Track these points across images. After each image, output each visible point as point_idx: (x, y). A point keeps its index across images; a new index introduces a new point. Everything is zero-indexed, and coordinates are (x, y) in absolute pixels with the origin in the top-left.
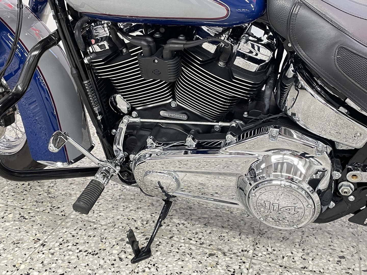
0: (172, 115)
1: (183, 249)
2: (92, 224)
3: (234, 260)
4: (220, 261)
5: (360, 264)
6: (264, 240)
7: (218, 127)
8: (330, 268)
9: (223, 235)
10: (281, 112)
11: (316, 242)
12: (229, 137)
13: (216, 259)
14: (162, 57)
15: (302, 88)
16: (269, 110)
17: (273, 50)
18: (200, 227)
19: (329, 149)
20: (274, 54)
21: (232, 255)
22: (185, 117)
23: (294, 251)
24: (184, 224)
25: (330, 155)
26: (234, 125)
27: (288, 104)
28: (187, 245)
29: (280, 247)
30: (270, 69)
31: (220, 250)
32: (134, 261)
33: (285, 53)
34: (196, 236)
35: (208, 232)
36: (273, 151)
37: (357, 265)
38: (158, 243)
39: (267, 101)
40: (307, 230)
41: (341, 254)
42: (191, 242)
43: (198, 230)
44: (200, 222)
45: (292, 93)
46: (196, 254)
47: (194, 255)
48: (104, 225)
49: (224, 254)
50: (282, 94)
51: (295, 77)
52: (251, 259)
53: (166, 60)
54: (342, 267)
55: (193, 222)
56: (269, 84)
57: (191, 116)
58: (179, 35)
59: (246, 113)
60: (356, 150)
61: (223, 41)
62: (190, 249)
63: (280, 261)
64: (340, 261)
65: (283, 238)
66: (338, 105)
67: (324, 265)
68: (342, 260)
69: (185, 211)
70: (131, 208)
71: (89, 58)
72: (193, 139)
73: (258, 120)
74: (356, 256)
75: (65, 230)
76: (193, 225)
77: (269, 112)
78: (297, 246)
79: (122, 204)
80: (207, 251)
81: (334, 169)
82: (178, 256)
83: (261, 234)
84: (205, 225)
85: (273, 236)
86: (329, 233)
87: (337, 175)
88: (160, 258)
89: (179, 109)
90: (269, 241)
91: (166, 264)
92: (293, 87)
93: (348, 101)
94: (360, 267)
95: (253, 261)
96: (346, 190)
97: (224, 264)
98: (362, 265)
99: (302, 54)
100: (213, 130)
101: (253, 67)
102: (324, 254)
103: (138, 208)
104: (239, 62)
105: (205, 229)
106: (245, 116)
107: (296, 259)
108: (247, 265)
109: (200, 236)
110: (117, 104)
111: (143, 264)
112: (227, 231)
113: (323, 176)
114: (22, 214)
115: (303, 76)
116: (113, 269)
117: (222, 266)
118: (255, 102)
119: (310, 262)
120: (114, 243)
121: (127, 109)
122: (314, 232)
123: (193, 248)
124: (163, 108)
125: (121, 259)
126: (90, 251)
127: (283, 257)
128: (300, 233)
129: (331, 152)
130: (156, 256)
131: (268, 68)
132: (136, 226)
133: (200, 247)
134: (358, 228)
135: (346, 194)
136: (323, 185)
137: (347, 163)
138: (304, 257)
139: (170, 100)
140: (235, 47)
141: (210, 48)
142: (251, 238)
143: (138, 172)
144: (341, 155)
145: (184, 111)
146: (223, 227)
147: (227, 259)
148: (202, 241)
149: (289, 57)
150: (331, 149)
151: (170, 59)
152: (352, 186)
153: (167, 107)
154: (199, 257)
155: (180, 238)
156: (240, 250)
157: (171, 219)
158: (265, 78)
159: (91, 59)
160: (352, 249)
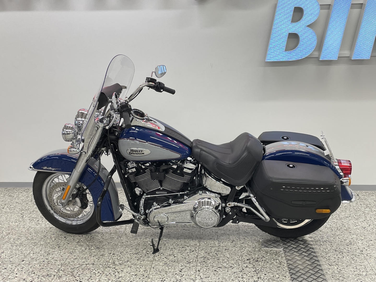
0: (161, 193)
1: (171, 247)
2: (129, 246)
3: (192, 248)
4: (187, 249)
5: (240, 242)
6: (202, 240)
7: (179, 195)
8: (229, 245)
9: (186, 241)
10: (202, 186)
11: (223, 238)
12: (185, 197)
13: (185, 248)
14: (159, 172)
15: (207, 176)
16: (197, 186)
17: (196, 165)
18: (175, 240)
19: (219, 196)
20: (196, 166)
21: (191, 247)
22: (166, 193)
23: (215, 242)
24: (168, 240)
25: (220, 198)
26: (186, 193)
27: (204, 183)
28: (172, 246)
29: (209, 241)
30: (196, 171)
31: (186, 245)
32: (153, 253)
33: (200, 165)
34: (175, 243)
35: (179, 241)
36: (201, 199)
37: (239, 242)
38: (160, 247)
39: (196, 182)
40: (219, 235)
41: (233, 240)
42: (173, 245)
43: (175, 241)
44: (175, 239)
45: (204, 179)
46: (177, 248)
47: (176, 248)
48: (135, 245)
49: (188, 246)
50: (201, 179)
51: (205, 173)
52: (199, 246)
53: (161, 173)
54: (233, 244)
55: (172, 239)
56: (196, 177)
57: (169, 192)
58: (163, 163)
59: (189, 188)
60: (228, 195)
61: (179, 164)
62: (174, 247)
63: (210, 245)
64: (232, 242)
65: (210, 239)
66: (219, 181)
67: (227, 244)
68: (233, 242)
69: (167, 236)
70: (143, 238)
71: (127, 175)
72: (172, 200)
73: (194, 190)
74: (239, 240)
75: (119, 249)
76: (172, 240)
77: (198, 187)
78: (216, 240)
79: (139, 237)
80: (181, 247)
81: (222, 203)
82: (170, 250)
83: (201, 238)
84: (177, 239)
85: (206, 238)
86: (228, 235)
87: (224, 205)
88: (163, 251)
89: (164, 190)
90: (205, 240)
91: (166, 252)
92: (205, 177)
93: (222, 179)
94: (240, 243)
95: (200, 247)
96: (228, 210)
97: (189, 249)
98: (241, 242)
99: (206, 166)
100: (177, 196)
101: (190, 171)
102: (227, 241)
103: (146, 238)
104: (185, 170)
105: (178, 240)
106: (189, 189)
107: (216, 244)
108: (198, 248)
109: (176, 243)
110: (135, 192)
111: (157, 254)
112: (187, 240)
113: (219, 205)
114: (97, 247)
115: (207, 173)
116: (146, 257)
117: (188, 250)
118: (192, 184)
119: (221, 244)
120: (142, 250)
121: (139, 193)
122: (222, 235)
123: (175, 246)
124: (157, 191)
125: (148, 254)
126: (134, 253)
127: (211, 244)
128: (217, 236)
129: (220, 197)
130: (161, 251)
131: (195, 171)
132: (149, 243)
133: (178, 246)
134: (240, 231)
135: (228, 212)
136: (220, 208)
137: (226, 201)
138: (219, 243)
139: (160, 187)
140: (183, 165)
141: (175, 167)
142: (197, 240)
143: (151, 218)
144: (224, 198)
145: (165, 191)
146: (185, 239)
147: (189, 248)
148: (178, 244)
149: (202, 166)
150: (220, 196)
151: (162, 172)
152: (230, 208)
153: (159, 190)
154: (178, 249)
155: (169, 245)
156: (194, 245)
157: (162, 239)
158: (194, 174)
159: (128, 175)
160: (237, 238)
